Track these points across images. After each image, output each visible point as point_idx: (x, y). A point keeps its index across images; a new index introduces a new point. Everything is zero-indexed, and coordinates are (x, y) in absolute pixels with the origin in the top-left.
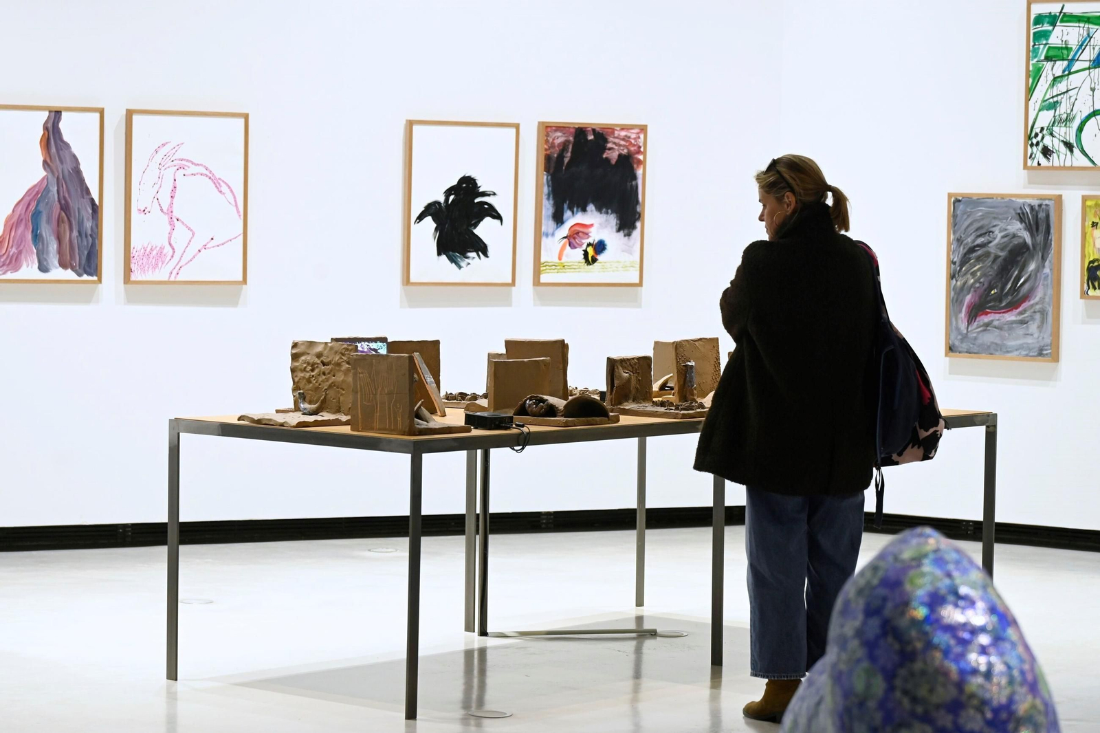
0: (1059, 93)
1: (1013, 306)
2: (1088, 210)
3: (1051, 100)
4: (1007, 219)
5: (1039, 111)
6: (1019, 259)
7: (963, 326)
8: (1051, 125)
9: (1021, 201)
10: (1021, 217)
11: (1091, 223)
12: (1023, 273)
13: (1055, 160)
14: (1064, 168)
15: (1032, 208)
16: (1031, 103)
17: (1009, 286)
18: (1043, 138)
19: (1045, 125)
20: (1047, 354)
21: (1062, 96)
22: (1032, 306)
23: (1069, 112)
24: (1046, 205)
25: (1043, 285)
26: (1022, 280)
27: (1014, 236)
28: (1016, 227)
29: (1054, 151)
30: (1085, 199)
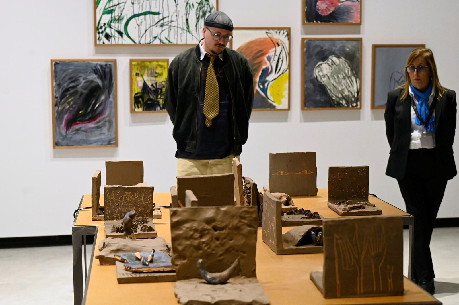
0: (114, 5)
1: (92, 119)
2: (133, 67)
3: (109, 9)
4: (87, 73)
5: (103, 14)
6: (95, 94)
7: (63, 132)
8: (110, 22)
9: (95, 63)
10: (96, 71)
11: (135, 74)
12: (98, 101)
13: (113, 41)
14: (118, 45)
15: (101, 66)
16: (98, 10)
17: (90, 108)
18: (105, 29)
19: (106, 21)
20: (113, 143)
21: (115, 7)
22: (104, 118)
23: (120, 15)
24: (110, 65)
25: (110, 107)
26: (97, 105)
27: (92, 82)
28: (93, 77)
29: (112, 36)
30: (131, 61)
